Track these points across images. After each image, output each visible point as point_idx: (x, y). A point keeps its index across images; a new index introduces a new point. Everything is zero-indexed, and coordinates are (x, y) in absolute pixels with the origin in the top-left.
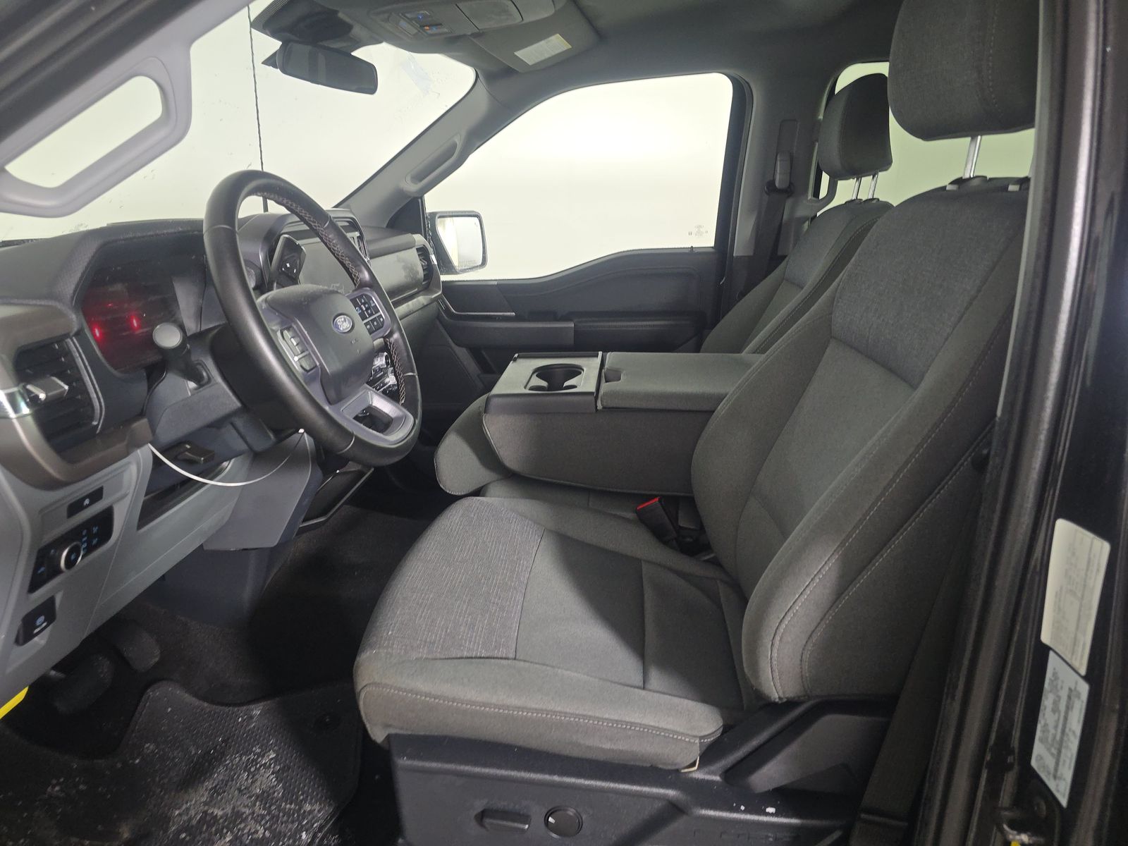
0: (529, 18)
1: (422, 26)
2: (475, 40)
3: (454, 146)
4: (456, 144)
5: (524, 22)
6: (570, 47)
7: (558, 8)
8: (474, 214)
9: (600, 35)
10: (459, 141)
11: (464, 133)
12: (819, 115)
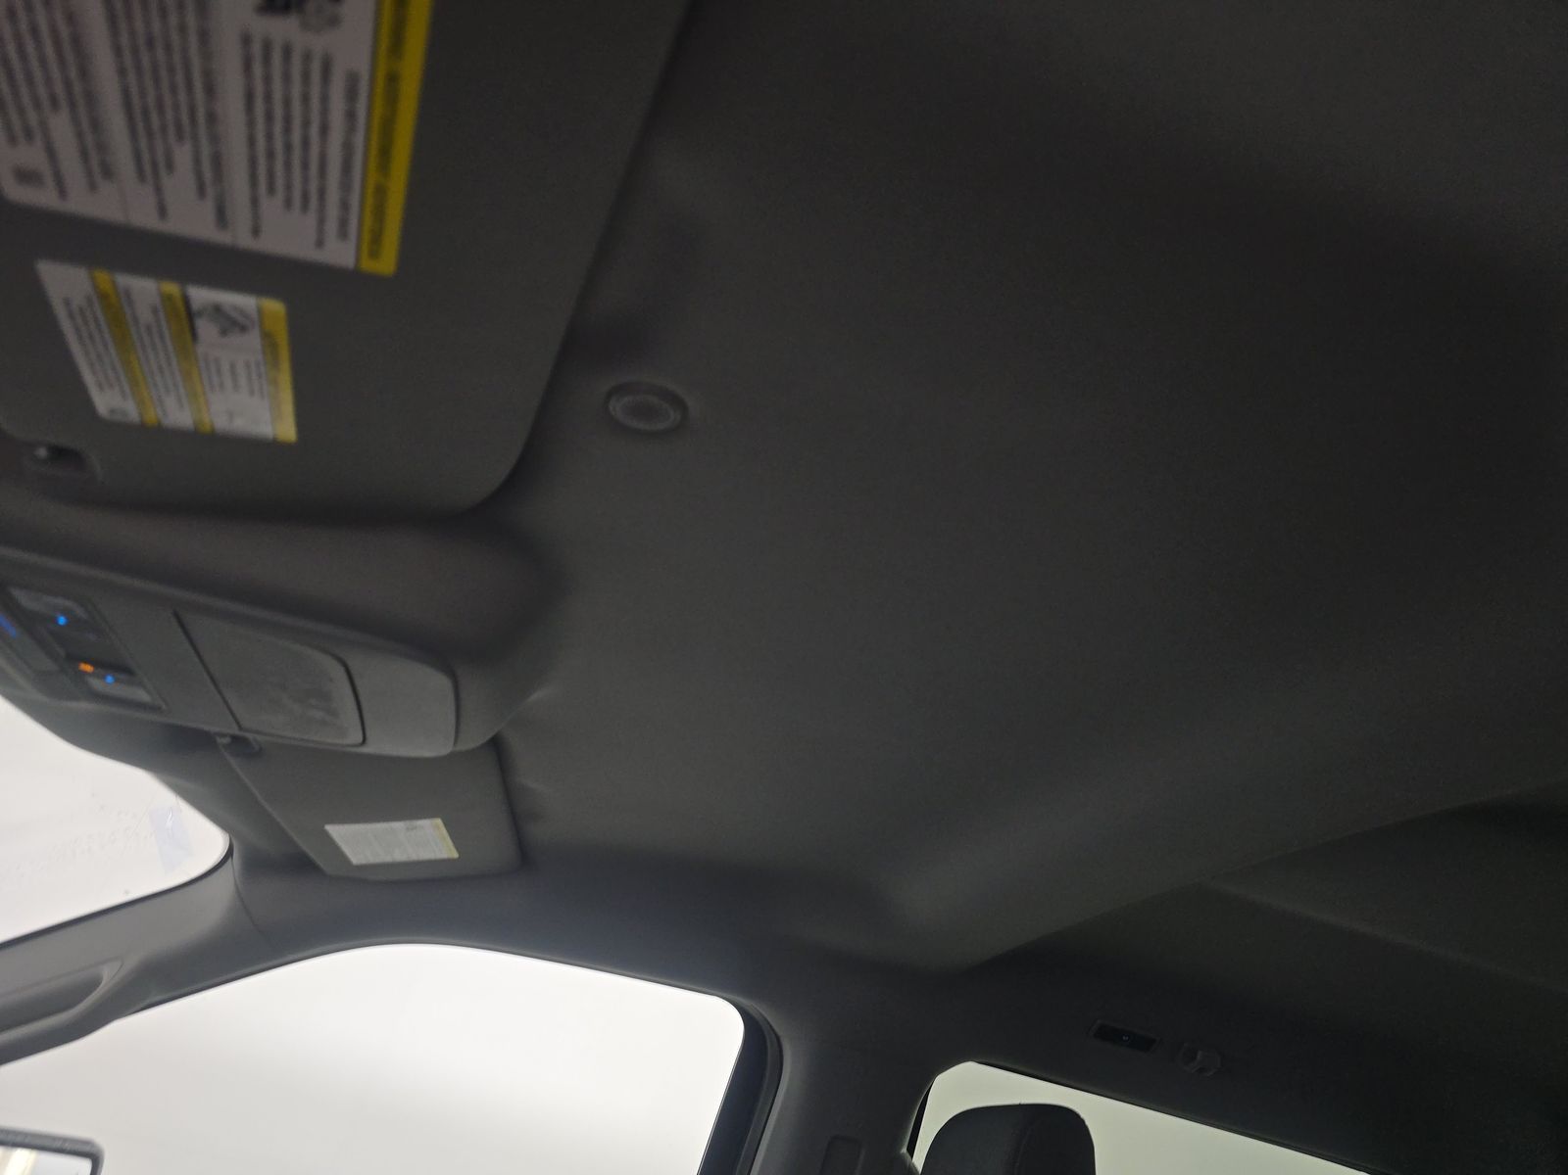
0: (382, 745)
1: (74, 659)
2: (234, 762)
3: (94, 984)
4: (100, 984)
5: (365, 750)
6: (455, 855)
7: (462, 747)
8: (87, 1149)
9: (526, 858)
10: (109, 976)
11: (132, 961)
12: (901, 1148)
